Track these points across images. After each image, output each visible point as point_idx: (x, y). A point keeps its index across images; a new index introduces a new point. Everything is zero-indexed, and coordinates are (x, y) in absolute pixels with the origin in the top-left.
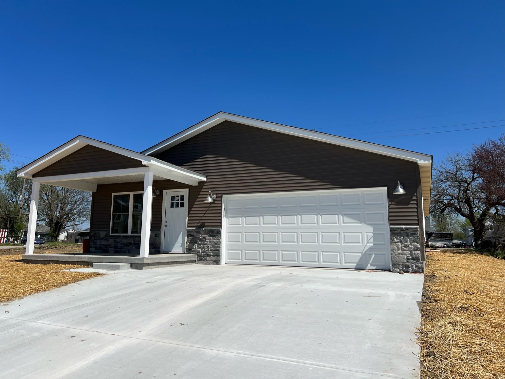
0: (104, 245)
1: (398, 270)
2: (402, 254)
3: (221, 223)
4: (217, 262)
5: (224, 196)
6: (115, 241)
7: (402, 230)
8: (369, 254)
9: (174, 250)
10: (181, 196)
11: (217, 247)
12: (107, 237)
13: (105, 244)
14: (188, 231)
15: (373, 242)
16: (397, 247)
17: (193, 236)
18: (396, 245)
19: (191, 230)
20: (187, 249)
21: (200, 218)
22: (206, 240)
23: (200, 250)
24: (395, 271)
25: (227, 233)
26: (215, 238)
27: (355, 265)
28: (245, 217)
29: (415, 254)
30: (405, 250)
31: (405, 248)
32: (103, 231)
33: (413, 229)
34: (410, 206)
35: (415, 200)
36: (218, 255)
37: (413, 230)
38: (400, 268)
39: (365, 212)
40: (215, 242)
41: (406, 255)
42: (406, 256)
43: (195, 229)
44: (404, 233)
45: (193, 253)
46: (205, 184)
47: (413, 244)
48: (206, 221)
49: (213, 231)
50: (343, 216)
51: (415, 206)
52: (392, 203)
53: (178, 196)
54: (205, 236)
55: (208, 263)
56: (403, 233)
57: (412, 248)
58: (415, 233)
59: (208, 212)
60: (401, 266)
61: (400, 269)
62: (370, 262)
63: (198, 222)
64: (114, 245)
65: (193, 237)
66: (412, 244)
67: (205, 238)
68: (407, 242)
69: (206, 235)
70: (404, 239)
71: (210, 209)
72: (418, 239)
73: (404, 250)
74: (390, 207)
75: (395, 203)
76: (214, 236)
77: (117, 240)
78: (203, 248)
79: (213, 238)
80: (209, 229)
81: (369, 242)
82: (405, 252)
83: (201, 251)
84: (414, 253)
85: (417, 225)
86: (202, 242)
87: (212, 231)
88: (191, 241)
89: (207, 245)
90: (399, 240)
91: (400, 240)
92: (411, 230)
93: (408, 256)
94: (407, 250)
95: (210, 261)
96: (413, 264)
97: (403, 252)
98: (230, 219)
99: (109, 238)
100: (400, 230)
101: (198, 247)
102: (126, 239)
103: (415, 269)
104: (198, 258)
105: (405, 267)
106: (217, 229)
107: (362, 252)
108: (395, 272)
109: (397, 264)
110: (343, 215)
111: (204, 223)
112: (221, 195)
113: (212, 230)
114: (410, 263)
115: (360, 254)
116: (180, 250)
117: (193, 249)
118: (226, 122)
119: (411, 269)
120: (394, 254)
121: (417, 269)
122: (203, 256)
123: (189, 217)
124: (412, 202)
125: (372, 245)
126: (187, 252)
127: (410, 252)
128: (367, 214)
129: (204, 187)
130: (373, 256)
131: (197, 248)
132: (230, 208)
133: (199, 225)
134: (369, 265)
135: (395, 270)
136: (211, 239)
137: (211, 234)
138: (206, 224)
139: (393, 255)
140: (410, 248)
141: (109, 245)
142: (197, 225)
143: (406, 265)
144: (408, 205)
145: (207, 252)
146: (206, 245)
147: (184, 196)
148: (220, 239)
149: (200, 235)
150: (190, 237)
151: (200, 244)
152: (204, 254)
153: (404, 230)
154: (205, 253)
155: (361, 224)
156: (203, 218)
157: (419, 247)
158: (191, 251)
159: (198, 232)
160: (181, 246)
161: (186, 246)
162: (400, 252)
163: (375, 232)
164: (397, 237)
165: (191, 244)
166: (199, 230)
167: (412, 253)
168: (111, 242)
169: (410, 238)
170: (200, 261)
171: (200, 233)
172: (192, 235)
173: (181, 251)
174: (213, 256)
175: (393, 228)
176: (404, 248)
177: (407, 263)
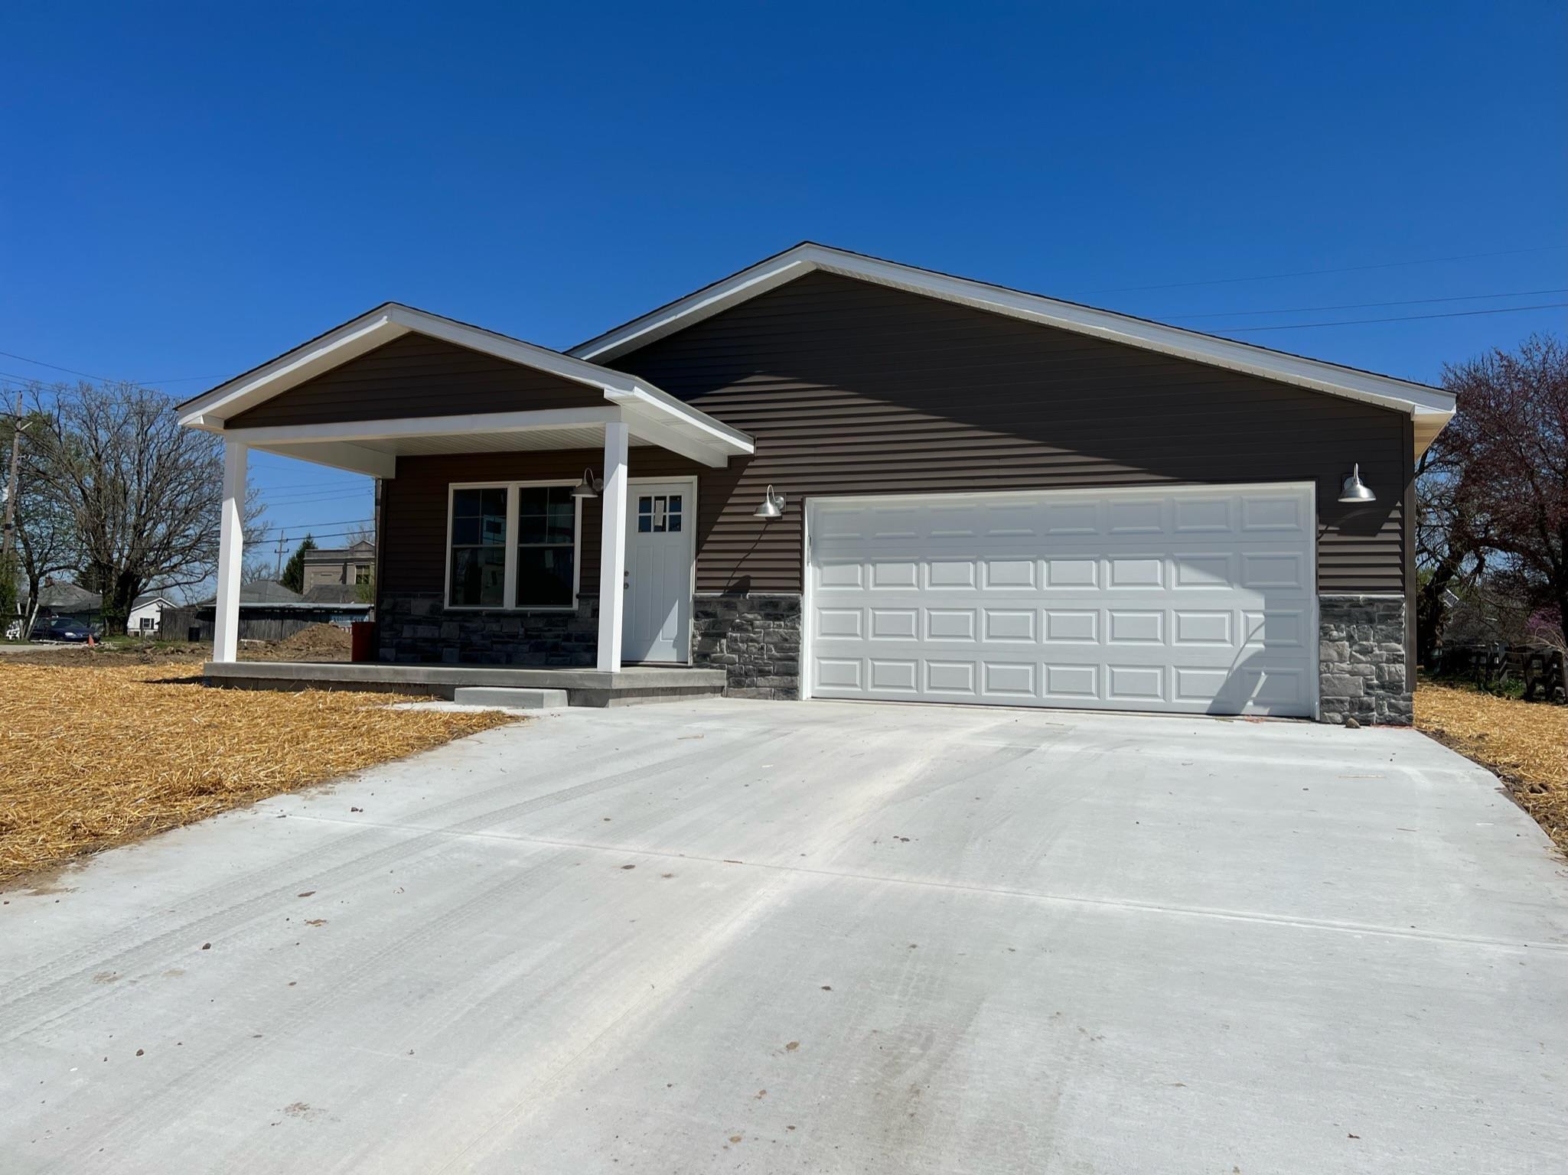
0: (426, 640)
1: (1338, 717)
2: (1352, 673)
3: (801, 579)
4: (790, 692)
5: (811, 502)
6: (462, 628)
7: (1355, 604)
8: (1251, 673)
9: (650, 658)
10: (672, 498)
11: (790, 649)
12: (436, 616)
13: (429, 635)
14: (697, 601)
15: (1263, 638)
16: (1338, 653)
17: (713, 615)
18: (1336, 648)
19: (707, 598)
20: (694, 652)
21: (734, 565)
22: (753, 629)
23: (735, 657)
24: (1329, 721)
25: (818, 610)
26: (782, 623)
27: (1209, 702)
28: (874, 564)
29: (1390, 673)
30: (1360, 662)
31: (1362, 657)
32: (422, 596)
33: (1386, 604)
34: (1380, 537)
35: (1396, 522)
36: (793, 672)
37: (1389, 606)
38: (1344, 711)
39: (1244, 554)
40: (781, 636)
41: (1364, 675)
42: (1362, 678)
43: (722, 596)
44: (1361, 613)
45: (715, 665)
46: (750, 464)
47: (1386, 646)
48: (753, 574)
49: (775, 602)
50: (1177, 564)
51: (1397, 537)
52: (1330, 528)
53: (664, 498)
54: (750, 616)
55: (761, 694)
56: (1356, 613)
57: (1381, 656)
58: (1393, 613)
59: (759, 546)
60: (1348, 707)
61: (1343, 714)
62: (1254, 695)
63: (729, 574)
64: (459, 641)
65: (711, 619)
66: (1383, 644)
67: (751, 623)
68: (1367, 639)
69: (756, 615)
70: (1358, 629)
71: (764, 537)
72: (1400, 630)
73: (1358, 661)
74: (1321, 540)
75: (1337, 529)
76: (780, 617)
77: (468, 624)
78: (744, 652)
79: (776, 623)
80: (764, 597)
81: (1252, 638)
82: (1361, 666)
83: (739, 659)
84: (1386, 669)
85: (1399, 591)
86: (742, 635)
87: (773, 603)
88: (706, 630)
89: (759, 643)
90: (1344, 634)
91: (1348, 633)
92: (1381, 606)
93: (1369, 677)
94: (1367, 663)
95: (768, 689)
96: (1383, 699)
97: (1356, 667)
98: (825, 568)
99: (444, 618)
100: (1348, 604)
101: (728, 647)
102: (498, 621)
103: (1387, 713)
104: (731, 681)
105: (1360, 709)
106: (789, 597)
107: (1230, 665)
108: (1329, 723)
109: (1338, 700)
110: (1179, 561)
111: (749, 578)
112: (801, 497)
113: (773, 600)
114: (1374, 698)
115: (1225, 673)
116: (672, 657)
117: (715, 655)
118: (818, 276)
119: (1375, 713)
120: (1329, 673)
121: (1392, 714)
122: (747, 675)
123: (699, 561)
124: (1386, 527)
125: (1261, 646)
126: (694, 662)
127: (1374, 668)
128: (1250, 558)
129: (747, 472)
130: (1263, 677)
131: (725, 651)
132: (826, 535)
133: (731, 584)
134: (1250, 703)
135: (1330, 717)
136: (769, 625)
137: (769, 611)
138: (753, 583)
139: (1324, 675)
140: (1377, 655)
141: (443, 640)
142: (725, 585)
143: (1362, 703)
144: (1374, 535)
145: (757, 663)
146: (756, 644)
147: (680, 497)
148: (797, 626)
149: (732, 612)
150: (703, 620)
151: (736, 640)
152: (749, 670)
153: (1361, 606)
154: (751, 667)
155: (1230, 589)
156: (744, 565)
157: (1403, 652)
158: (708, 659)
159: (730, 606)
160: (674, 646)
161: (693, 646)
162: (1345, 666)
163: (1269, 611)
164: (1339, 626)
165: (708, 641)
166: (733, 600)
167: (1380, 669)
168: (449, 630)
169: (1379, 627)
170: (736, 689)
171: (736, 607)
172: (711, 614)
173: (676, 660)
174: (776, 674)
175: (1330, 600)
176: (1358, 655)
177: (1365, 699)
